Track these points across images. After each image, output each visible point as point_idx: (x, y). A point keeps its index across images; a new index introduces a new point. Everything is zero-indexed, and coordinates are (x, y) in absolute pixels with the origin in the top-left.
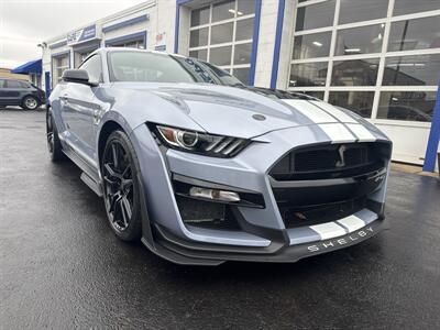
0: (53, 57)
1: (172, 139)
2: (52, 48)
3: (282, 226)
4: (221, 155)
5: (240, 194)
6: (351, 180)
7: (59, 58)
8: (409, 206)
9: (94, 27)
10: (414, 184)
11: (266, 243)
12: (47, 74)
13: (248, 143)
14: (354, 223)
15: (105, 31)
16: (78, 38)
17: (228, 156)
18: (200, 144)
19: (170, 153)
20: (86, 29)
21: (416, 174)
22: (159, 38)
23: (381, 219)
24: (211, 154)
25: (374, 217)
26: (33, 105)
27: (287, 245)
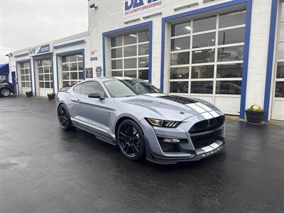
0: (17, 62)
1: (155, 123)
2: (16, 57)
3: (194, 149)
4: (172, 127)
5: (180, 139)
6: (212, 131)
7: (21, 63)
8: (234, 137)
9: (48, 45)
10: (236, 126)
11: (190, 155)
12: (13, 73)
13: (180, 122)
14: (215, 146)
15: (56, 48)
16: (37, 52)
17: (175, 127)
18: (164, 124)
19: (155, 128)
20: (42, 47)
21: (236, 121)
22: (93, 53)
23: (224, 143)
24: (168, 127)
25: (222, 143)
26: (6, 94)
27: (196, 155)
